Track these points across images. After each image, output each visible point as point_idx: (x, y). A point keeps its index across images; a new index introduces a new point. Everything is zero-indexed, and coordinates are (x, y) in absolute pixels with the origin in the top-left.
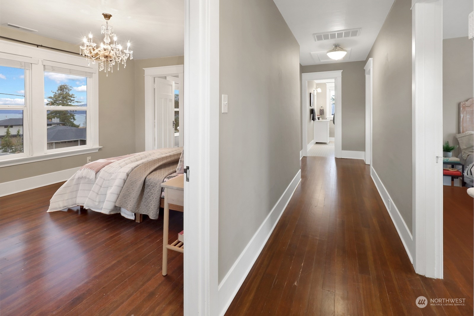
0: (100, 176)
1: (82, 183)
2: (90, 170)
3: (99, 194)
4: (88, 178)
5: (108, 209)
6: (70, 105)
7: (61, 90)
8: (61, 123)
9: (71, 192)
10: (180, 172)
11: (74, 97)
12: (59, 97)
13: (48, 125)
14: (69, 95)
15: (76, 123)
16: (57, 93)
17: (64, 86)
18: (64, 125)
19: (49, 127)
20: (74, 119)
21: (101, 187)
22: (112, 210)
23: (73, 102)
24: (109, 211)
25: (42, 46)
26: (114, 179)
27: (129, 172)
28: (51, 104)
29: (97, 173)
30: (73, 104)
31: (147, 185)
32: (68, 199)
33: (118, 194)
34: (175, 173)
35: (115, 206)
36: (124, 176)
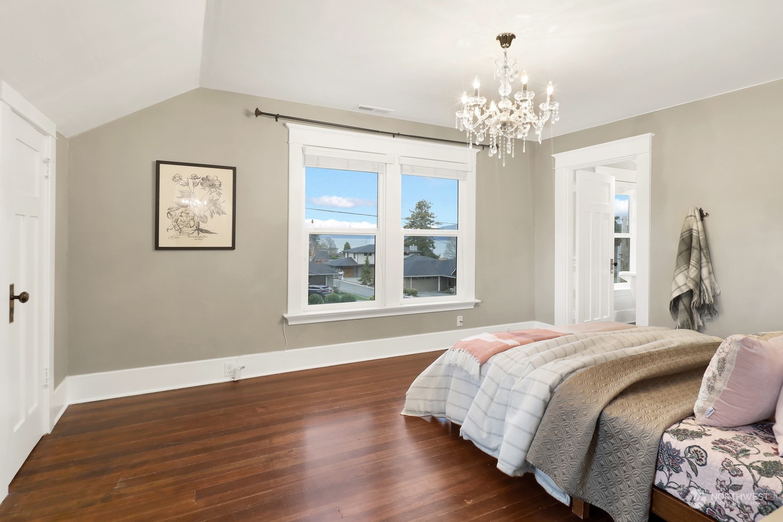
0: (488, 373)
1: (456, 378)
2: (469, 356)
3: (489, 414)
4: (467, 372)
5: (509, 464)
6: (429, 228)
7: (419, 208)
8: (419, 252)
9: (436, 388)
10: (712, 422)
11: (433, 217)
12: (417, 217)
13: (405, 254)
14: (428, 215)
15: (436, 252)
16: (416, 212)
17: (422, 202)
18: (422, 254)
19: (407, 256)
20: (434, 248)
21: (492, 399)
22: (519, 469)
23: (432, 224)
24: (513, 468)
25: (399, 135)
26: (522, 393)
27: (555, 385)
28: (409, 226)
29: (483, 363)
30: (432, 227)
31: (606, 431)
32: (431, 401)
33: (531, 434)
34: (690, 421)
35: (525, 462)
36: (544, 393)
